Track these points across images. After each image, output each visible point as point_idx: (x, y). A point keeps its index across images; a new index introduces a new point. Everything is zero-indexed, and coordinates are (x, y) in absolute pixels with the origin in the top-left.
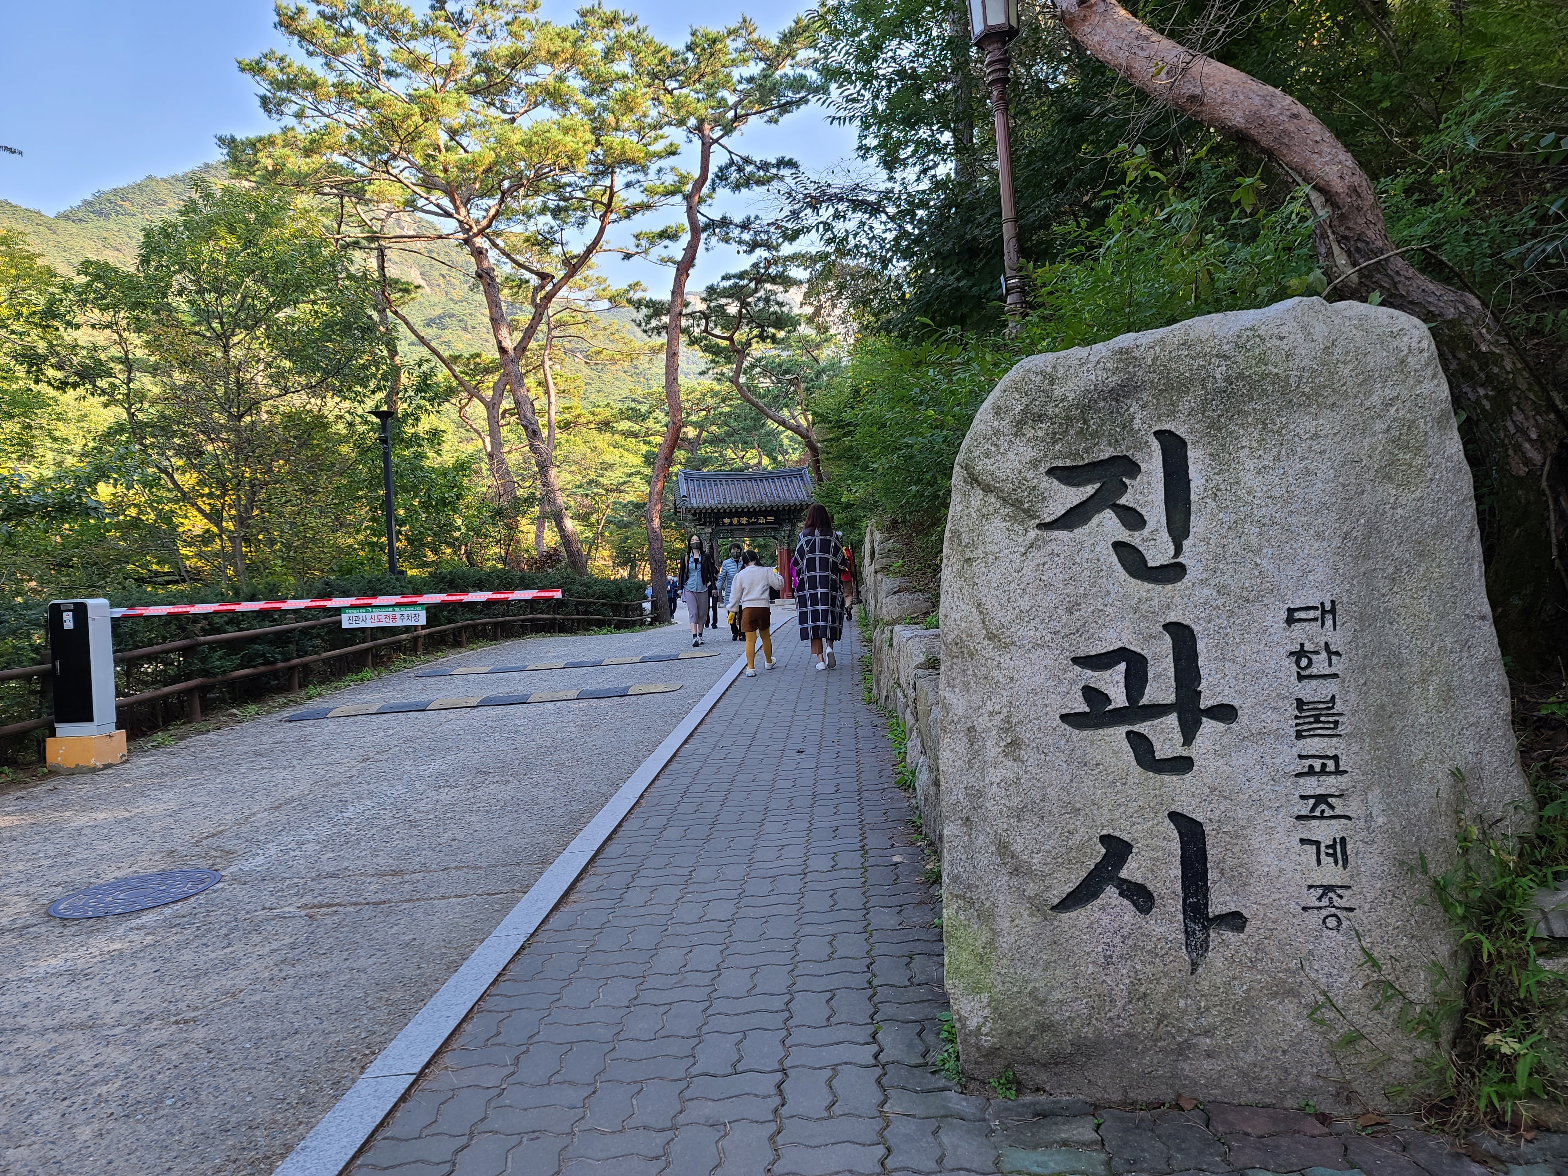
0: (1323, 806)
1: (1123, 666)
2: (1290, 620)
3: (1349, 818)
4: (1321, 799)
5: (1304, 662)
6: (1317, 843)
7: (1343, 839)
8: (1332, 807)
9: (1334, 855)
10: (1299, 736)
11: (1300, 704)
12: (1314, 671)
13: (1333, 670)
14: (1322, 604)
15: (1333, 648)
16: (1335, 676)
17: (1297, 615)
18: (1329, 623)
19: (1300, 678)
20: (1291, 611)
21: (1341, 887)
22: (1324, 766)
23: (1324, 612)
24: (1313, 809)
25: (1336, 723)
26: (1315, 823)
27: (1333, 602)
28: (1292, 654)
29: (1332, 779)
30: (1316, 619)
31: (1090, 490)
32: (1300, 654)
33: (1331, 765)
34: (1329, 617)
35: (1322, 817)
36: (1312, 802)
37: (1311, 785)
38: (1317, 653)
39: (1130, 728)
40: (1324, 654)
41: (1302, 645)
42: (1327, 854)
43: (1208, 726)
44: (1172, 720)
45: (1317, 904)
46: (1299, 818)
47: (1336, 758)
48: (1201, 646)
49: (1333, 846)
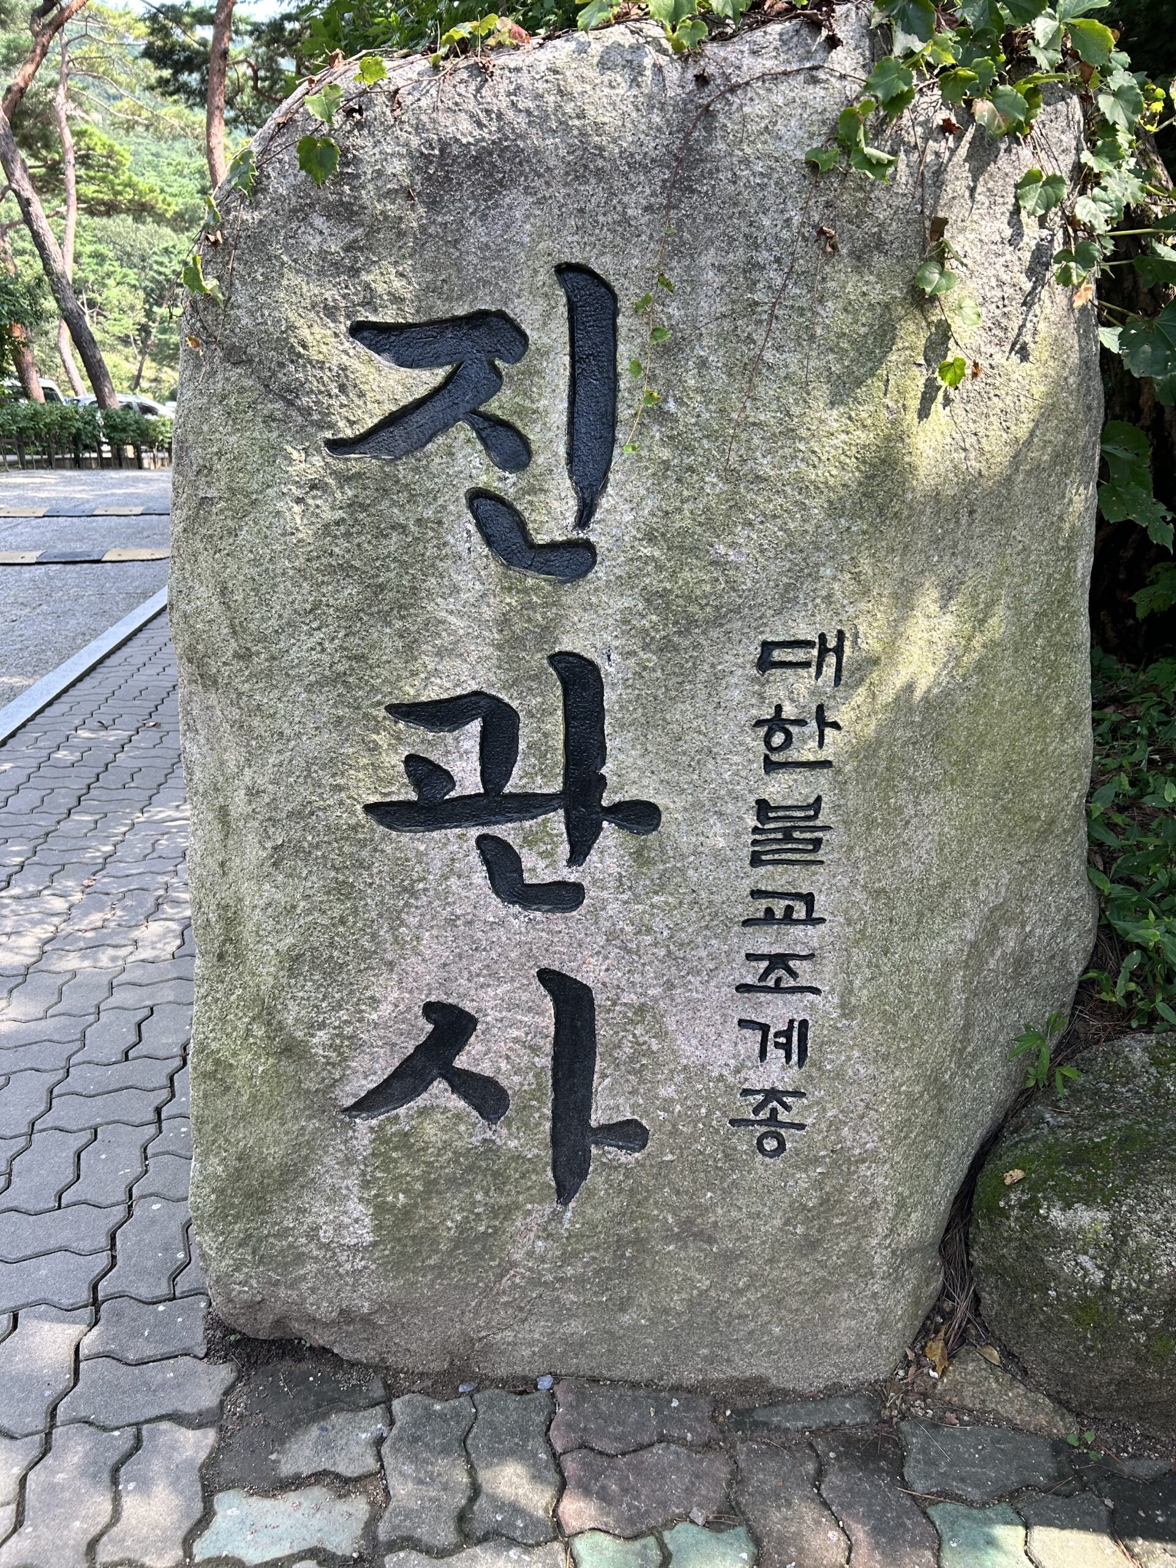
0: (781, 972)
1: (475, 727)
2: (765, 663)
3: (816, 991)
4: (778, 961)
5: (778, 739)
6: (764, 1028)
7: (804, 1024)
8: (793, 974)
9: (787, 1048)
10: (756, 860)
11: (763, 807)
12: (793, 755)
13: (822, 756)
14: (822, 637)
15: (830, 716)
16: (827, 764)
17: (777, 655)
18: (829, 671)
19: (770, 766)
20: (767, 647)
21: (787, 1093)
22: (789, 909)
23: (824, 651)
24: (764, 977)
25: (817, 843)
26: (762, 997)
27: (841, 635)
28: (759, 723)
29: (798, 931)
30: (806, 665)
31: (430, 378)
32: (777, 722)
33: (800, 911)
34: (832, 659)
35: (777, 989)
36: (764, 964)
37: (766, 942)
38: (801, 723)
39: (485, 830)
40: (813, 725)
41: (779, 708)
42: (777, 1045)
43: (610, 835)
44: (557, 821)
45: (752, 1117)
46: (743, 988)
47: (809, 900)
48: (610, 697)
49: (787, 1034)
